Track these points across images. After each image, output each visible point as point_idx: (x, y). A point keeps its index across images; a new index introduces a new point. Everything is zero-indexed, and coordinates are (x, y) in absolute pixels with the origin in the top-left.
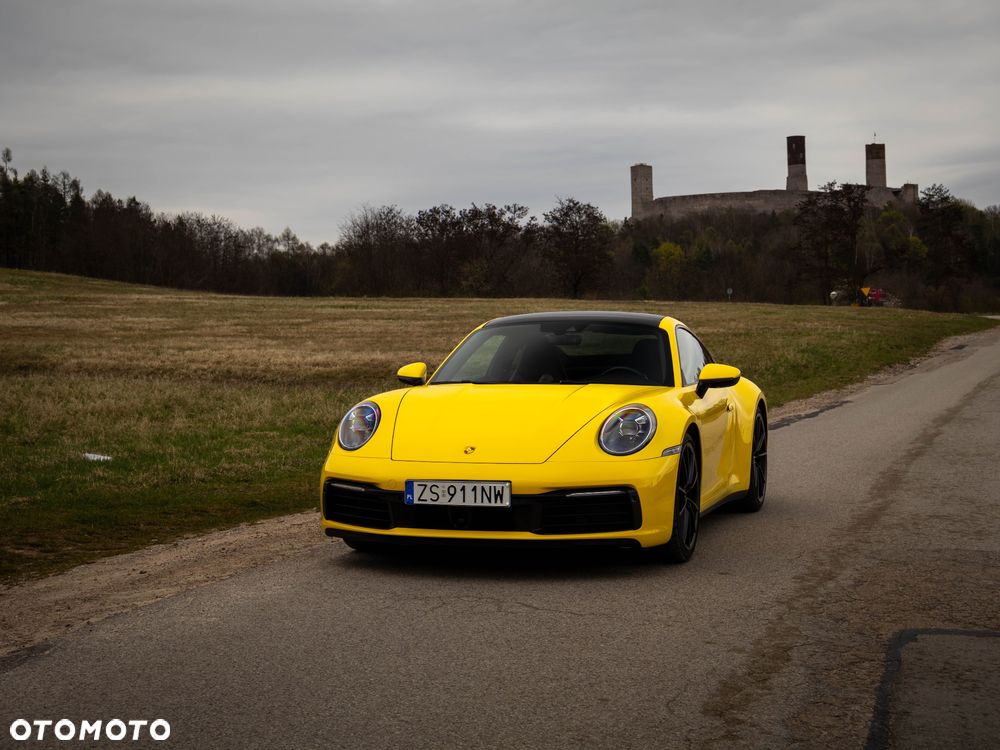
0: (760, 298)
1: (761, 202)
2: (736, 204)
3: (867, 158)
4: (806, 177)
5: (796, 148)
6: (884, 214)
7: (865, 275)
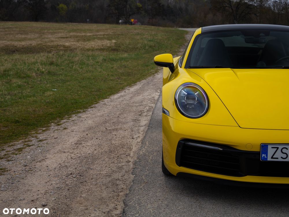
7: (130, 15)
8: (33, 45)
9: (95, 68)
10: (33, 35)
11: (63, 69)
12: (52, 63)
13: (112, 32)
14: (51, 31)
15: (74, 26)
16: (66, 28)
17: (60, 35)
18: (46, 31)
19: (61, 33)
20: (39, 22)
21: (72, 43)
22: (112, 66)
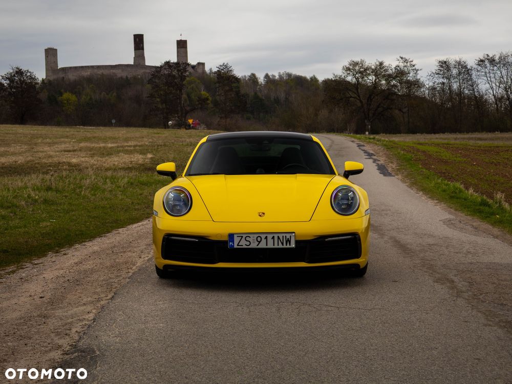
0: (128, 124)
1: (120, 71)
2: (106, 72)
3: (178, 48)
4: (144, 57)
5: (139, 41)
7: (187, 113)
8: (19, 162)
9: (115, 195)
10: (19, 147)
11: (66, 196)
12: (49, 189)
13: (150, 142)
14: (48, 140)
15: (88, 132)
16: (73, 134)
17: (63, 146)
18: (40, 141)
19: (65, 143)
20: (28, 126)
21: (83, 159)
22: (141, 192)
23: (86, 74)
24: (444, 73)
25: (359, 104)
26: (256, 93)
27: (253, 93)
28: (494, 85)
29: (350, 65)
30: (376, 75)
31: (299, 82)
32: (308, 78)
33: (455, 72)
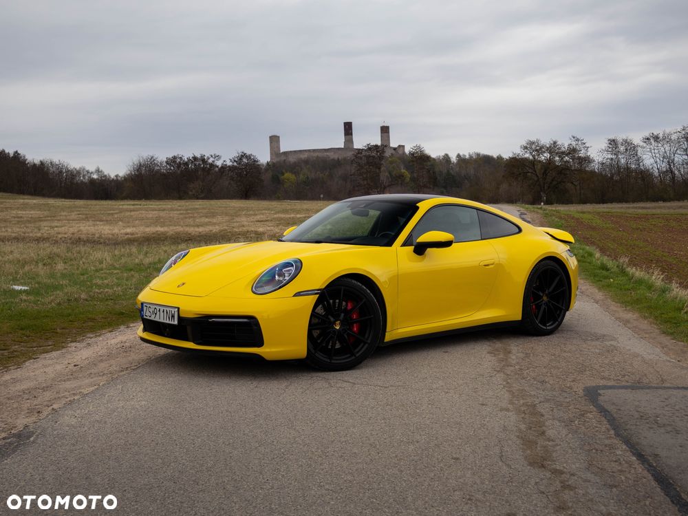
1: (332, 153)
2: (320, 154)
3: (381, 133)
4: (353, 141)
5: (348, 128)
6: (390, 159)
23: (304, 156)
24: (613, 150)
25: (536, 179)
26: (448, 171)
27: (446, 171)
28: (658, 160)
29: (527, 144)
30: (550, 153)
31: (486, 161)
32: (495, 156)
33: (622, 149)
